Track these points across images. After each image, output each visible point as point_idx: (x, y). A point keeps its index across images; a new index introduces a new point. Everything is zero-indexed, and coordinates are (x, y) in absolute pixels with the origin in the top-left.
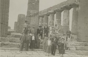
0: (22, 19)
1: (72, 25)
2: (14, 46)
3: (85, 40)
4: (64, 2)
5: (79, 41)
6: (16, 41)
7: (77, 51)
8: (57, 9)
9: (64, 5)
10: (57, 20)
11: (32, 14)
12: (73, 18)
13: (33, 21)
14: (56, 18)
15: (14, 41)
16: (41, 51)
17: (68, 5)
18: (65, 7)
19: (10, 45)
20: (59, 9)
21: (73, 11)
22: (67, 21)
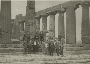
0: (17, 26)
1: (59, 28)
2: (19, 51)
3: (72, 42)
4: (50, 8)
5: (68, 43)
6: (19, 47)
7: (67, 51)
8: (43, 14)
9: (50, 11)
10: (43, 25)
11: (30, 23)
12: (59, 23)
13: (32, 29)
14: (43, 23)
15: (18, 46)
16: (41, 54)
17: (54, 11)
18: (51, 13)
19: (16, 50)
20: (45, 14)
21: (59, 17)
22: (53, 25)
